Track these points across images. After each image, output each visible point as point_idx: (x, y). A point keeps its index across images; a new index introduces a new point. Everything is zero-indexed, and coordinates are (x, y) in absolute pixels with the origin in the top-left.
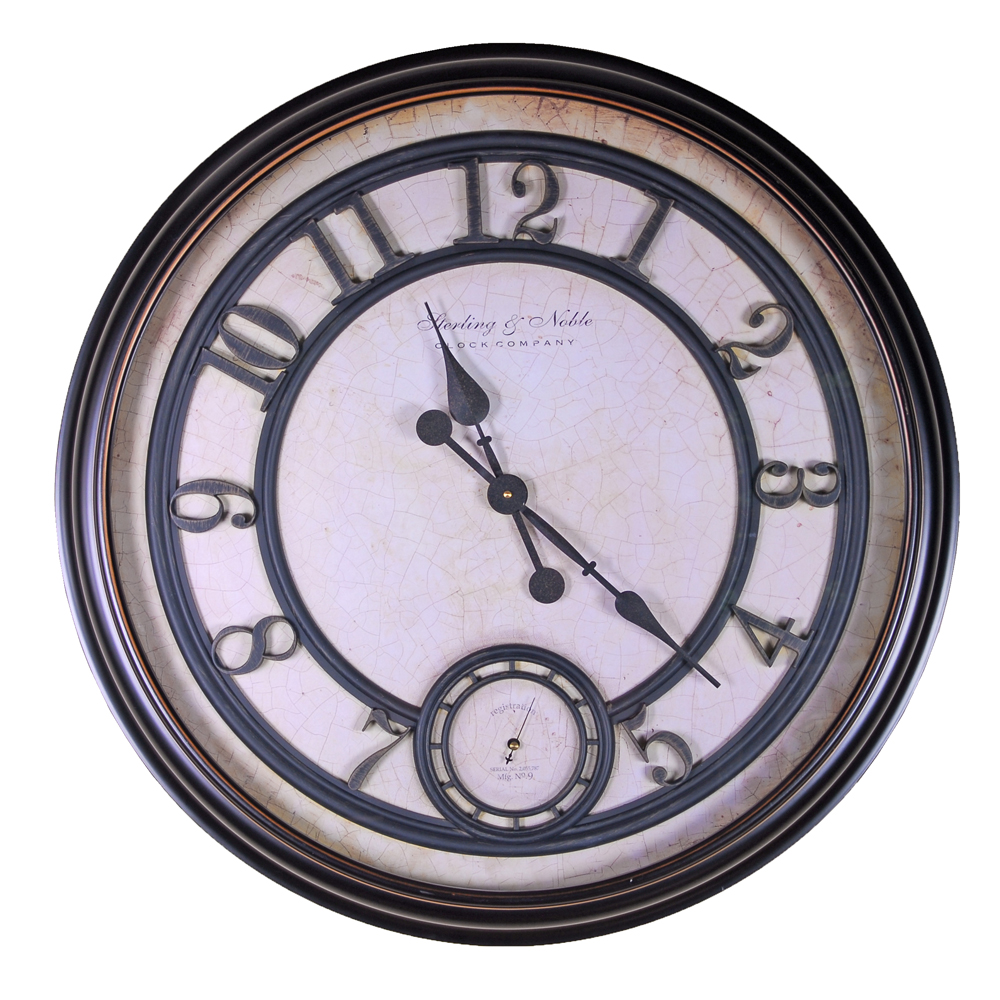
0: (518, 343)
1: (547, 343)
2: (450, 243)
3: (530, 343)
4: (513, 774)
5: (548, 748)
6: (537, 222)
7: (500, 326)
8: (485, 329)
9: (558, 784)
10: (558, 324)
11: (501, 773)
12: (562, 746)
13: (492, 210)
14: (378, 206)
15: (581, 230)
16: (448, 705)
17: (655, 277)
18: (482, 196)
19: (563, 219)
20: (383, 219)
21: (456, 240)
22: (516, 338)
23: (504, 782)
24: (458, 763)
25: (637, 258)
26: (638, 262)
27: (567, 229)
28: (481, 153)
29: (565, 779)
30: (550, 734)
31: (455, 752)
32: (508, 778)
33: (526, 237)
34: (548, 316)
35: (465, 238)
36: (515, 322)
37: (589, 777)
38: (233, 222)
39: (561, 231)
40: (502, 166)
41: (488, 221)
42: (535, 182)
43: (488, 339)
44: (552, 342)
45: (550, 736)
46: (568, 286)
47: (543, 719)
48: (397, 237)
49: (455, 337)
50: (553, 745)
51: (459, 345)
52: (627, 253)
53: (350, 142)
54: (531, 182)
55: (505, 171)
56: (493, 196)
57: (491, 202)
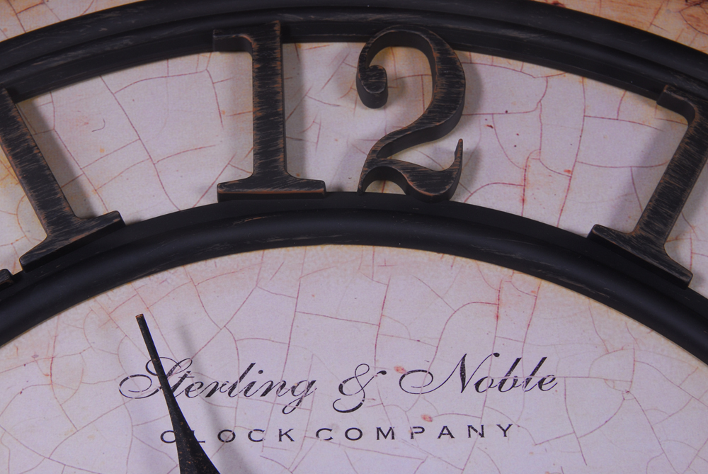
0: (370, 434)
1: (446, 432)
2: (212, 199)
3: (402, 432)
6: (417, 156)
7: (326, 391)
8: (288, 398)
10: (470, 386)
13: (311, 135)
14: (51, 123)
15: (517, 177)
17: (701, 279)
18: (289, 106)
19: (476, 155)
20: (59, 153)
22: (367, 419)
25: (659, 226)
26: (663, 235)
27: (483, 176)
28: (291, 17)
33: (393, 189)
34: (445, 367)
35: (245, 182)
36: (363, 380)
39: (472, 179)
40: (334, 49)
42: (409, 81)
43: (297, 421)
44: (459, 429)
46: (493, 299)
48: (88, 189)
49: (214, 415)
51: (224, 436)
52: (628, 224)
54: (400, 80)
55: (343, 60)
56: (313, 106)
57: (309, 120)
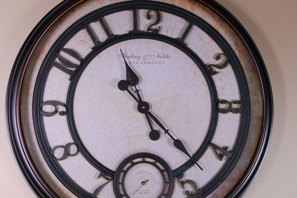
0: (147, 63)
1: (156, 63)
2: (128, 32)
3: (151, 63)
4: (143, 192)
5: (154, 185)
6: (154, 27)
7: (142, 57)
8: (137, 58)
9: (157, 195)
10: (159, 57)
11: (139, 192)
12: (158, 184)
13: (140, 23)
14: (106, 21)
15: (167, 30)
16: (124, 171)
17: (188, 45)
18: (138, 19)
19: (161, 27)
20: (108, 25)
21: (130, 31)
22: (147, 61)
23: (140, 195)
24: (126, 189)
25: (183, 38)
26: (184, 40)
27: (162, 30)
28: (138, 6)
29: (159, 194)
30: (155, 180)
31: (126, 186)
32: (142, 194)
33: (151, 31)
34: (156, 55)
35: (132, 31)
37: (166, 193)
38: (62, 24)
39: (161, 30)
40: (144, 10)
41: (139, 27)
42: (153, 16)
43: (138, 61)
44: (158, 63)
45: (155, 181)
46: (163, 46)
47: (153, 176)
48: (112, 30)
49: (129, 60)
50: (155, 183)
51: (130, 63)
52: (180, 37)
53: (98, 2)
54: (152, 15)
55: (145, 12)
56: (141, 19)
57: (140, 21)
